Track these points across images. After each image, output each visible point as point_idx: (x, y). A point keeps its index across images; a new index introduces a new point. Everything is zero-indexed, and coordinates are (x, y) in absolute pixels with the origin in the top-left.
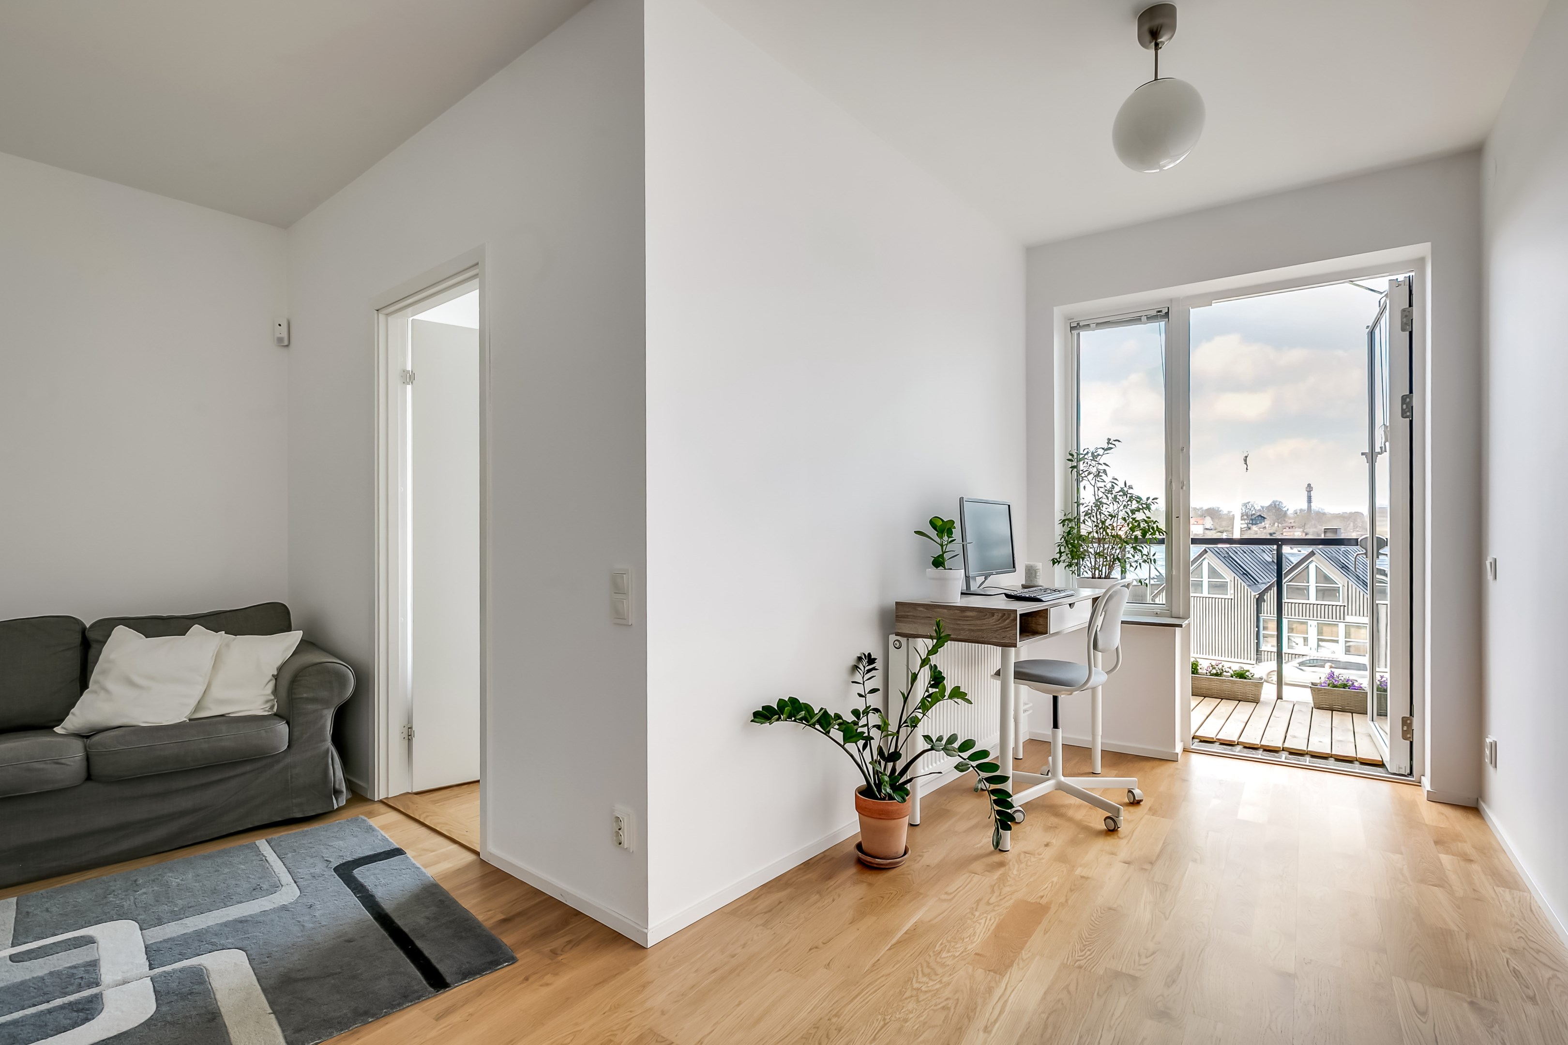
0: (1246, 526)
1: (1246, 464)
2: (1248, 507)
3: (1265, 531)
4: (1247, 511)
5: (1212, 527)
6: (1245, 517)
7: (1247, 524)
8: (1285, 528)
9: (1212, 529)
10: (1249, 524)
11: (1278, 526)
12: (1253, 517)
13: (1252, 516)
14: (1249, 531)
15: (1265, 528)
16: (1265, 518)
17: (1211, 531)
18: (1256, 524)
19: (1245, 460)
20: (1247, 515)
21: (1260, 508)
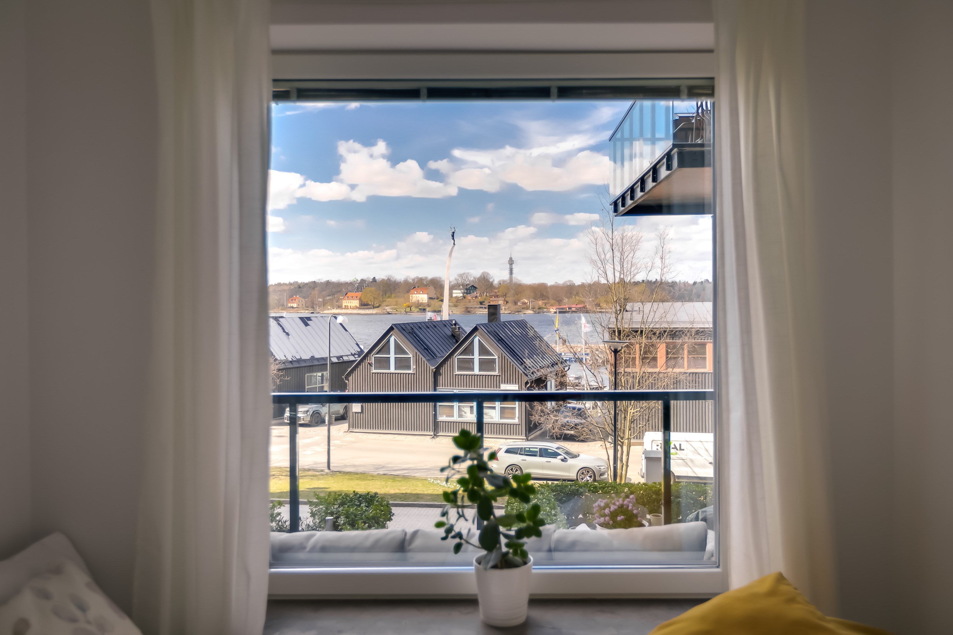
0: (462, 295)
1: (453, 239)
2: (464, 278)
3: (476, 300)
4: (463, 281)
5: (435, 296)
6: (461, 287)
7: (463, 293)
8: (492, 297)
9: (434, 298)
10: (465, 293)
11: (486, 295)
12: (468, 287)
13: (466, 286)
14: (464, 300)
15: (476, 297)
16: (476, 288)
17: (434, 300)
18: (470, 293)
19: (453, 236)
20: (463, 285)
21: (472, 279)
